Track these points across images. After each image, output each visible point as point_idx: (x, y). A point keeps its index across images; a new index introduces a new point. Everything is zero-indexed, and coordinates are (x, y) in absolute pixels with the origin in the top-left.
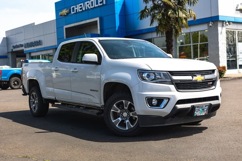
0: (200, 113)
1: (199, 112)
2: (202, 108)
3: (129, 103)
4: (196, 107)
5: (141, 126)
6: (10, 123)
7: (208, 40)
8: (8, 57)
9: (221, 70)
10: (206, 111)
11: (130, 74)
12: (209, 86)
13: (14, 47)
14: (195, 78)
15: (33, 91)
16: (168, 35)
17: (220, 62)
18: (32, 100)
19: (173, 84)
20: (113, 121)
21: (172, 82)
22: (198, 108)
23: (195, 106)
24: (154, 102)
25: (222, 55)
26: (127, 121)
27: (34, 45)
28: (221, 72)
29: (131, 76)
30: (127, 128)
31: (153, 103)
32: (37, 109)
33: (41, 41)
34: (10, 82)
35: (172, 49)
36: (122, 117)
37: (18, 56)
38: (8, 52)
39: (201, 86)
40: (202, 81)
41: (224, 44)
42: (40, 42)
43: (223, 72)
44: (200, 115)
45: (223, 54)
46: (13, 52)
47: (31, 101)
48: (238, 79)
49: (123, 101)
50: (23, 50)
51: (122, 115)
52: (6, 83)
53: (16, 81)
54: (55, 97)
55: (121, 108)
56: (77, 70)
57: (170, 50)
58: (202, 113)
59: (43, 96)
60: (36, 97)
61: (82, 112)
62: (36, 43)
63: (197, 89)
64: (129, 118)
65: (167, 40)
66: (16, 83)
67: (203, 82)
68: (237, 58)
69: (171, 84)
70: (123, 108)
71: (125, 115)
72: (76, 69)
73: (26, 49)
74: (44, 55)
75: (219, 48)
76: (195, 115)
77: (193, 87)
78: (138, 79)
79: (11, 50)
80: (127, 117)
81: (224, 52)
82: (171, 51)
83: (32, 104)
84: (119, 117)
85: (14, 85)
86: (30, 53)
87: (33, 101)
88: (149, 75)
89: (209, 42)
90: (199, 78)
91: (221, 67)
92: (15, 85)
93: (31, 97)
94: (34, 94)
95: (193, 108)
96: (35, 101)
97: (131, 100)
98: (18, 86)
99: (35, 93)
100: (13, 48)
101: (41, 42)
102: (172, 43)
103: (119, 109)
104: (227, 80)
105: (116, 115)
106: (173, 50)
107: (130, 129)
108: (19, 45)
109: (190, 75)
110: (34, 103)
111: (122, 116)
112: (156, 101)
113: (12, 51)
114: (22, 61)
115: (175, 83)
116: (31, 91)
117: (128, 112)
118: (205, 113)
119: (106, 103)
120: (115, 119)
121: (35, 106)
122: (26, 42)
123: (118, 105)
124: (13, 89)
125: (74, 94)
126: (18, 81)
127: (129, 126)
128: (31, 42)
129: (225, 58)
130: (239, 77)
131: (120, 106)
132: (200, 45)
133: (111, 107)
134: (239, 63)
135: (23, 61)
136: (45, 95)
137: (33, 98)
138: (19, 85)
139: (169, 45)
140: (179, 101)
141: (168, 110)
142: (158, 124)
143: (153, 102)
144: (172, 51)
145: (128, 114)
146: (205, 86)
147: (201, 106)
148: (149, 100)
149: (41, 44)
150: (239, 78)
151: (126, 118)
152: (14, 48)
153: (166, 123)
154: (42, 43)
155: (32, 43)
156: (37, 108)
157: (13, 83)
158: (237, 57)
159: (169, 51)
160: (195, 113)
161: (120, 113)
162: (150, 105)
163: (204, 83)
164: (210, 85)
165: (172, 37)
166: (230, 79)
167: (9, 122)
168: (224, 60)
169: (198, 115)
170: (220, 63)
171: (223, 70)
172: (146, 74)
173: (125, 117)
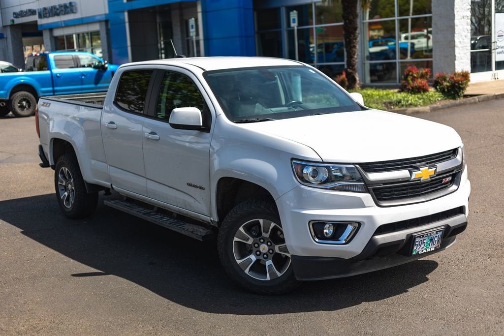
0: (425, 248)
1: (422, 246)
2: (429, 238)
3: (273, 225)
4: (418, 237)
5: (298, 279)
6: (17, 238)
7: (432, 11)
8: (5, 36)
9: (459, 81)
10: (438, 241)
11: (274, 166)
12: (446, 186)
13: (17, 15)
14: (416, 175)
15: (63, 164)
16: (346, 4)
17: (457, 58)
18: (63, 182)
19: (367, 191)
20: (239, 262)
21: (367, 187)
22: (420, 238)
23: (414, 235)
24: (328, 231)
25: (460, 42)
26: (269, 263)
27: (58, 11)
28: (459, 84)
29: (277, 171)
30: (268, 278)
31: (325, 231)
32: (73, 202)
33: (73, 4)
34: (13, 103)
35: (354, 36)
36: (258, 253)
37: (25, 35)
38: (4, 25)
39: (428, 189)
40: (431, 178)
41: (466, 18)
42: (72, 6)
43: (462, 84)
44: (425, 251)
45: (463, 39)
46: (13, 26)
47: (59, 183)
48: (493, 99)
49: (258, 221)
50: (36, 21)
51: (257, 249)
52: (3, 104)
53: (24, 100)
54: (110, 184)
55: (254, 233)
56: (157, 137)
57: (351, 36)
58: (430, 247)
59: (84, 178)
60: (70, 177)
61: (170, 228)
62: (63, 8)
63: (419, 195)
64: (273, 255)
65: (346, 15)
66: (24, 104)
67: (432, 181)
68: (493, 48)
69: (364, 190)
70: (260, 234)
71: (264, 249)
72: (156, 134)
73: (42, 22)
74: (81, 35)
75: (456, 27)
76: (415, 253)
77: (410, 192)
78: (293, 179)
79: (10, 21)
80: (269, 254)
81: (466, 37)
82: (354, 39)
83: (63, 190)
84: (250, 252)
85: (20, 109)
86: (51, 30)
87: (64, 184)
88: (317, 172)
89: (433, 13)
90: (424, 173)
91: (459, 75)
92: (22, 107)
93: (59, 176)
94: (65, 169)
95: (411, 239)
96: (68, 184)
97: (277, 220)
98: (30, 109)
99: (67, 169)
100: (15, 17)
101: (74, 7)
102: (356, 22)
103: (252, 237)
104: (471, 104)
105: (244, 250)
106: (358, 36)
107: (274, 279)
108: (27, 10)
109: (406, 168)
110: (66, 189)
111: (257, 251)
112: (332, 228)
113: (12, 23)
114: (36, 55)
115: (374, 189)
116: (58, 163)
117: (271, 243)
118: (435, 246)
119: (223, 222)
120: (242, 257)
121: (69, 196)
122: (42, 7)
123: (248, 229)
124: (17, 116)
125: (152, 186)
126: (28, 100)
127: (272, 273)
128: (52, 5)
129: (467, 49)
130: (496, 94)
131: (254, 228)
132: (412, 19)
133: (233, 231)
134: (496, 57)
135: (38, 56)
136: (89, 177)
137: (64, 177)
138: (31, 107)
139: (349, 26)
140: (381, 227)
141: (357, 247)
142: (335, 274)
143: (325, 229)
144: (356, 39)
145: (270, 247)
146: (437, 187)
147: (427, 234)
148: (318, 226)
149: (74, 11)
150: (497, 97)
151: (265, 256)
152: (17, 17)
153: (352, 271)
154: (76, 9)
155: (54, 8)
156: (72, 200)
157: (19, 105)
158: (493, 44)
159: (350, 39)
160: (415, 249)
161: (253, 245)
162: (319, 236)
163: (434, 182)
164: (447, 183)
165: (355, 7)
166: (477, 99)
167: (15, 235)
168: (465, 54)
169: (420, 253)
170: (455, 59)
171: (464, 80)
172: (310, 169)
173: (264, 254)
